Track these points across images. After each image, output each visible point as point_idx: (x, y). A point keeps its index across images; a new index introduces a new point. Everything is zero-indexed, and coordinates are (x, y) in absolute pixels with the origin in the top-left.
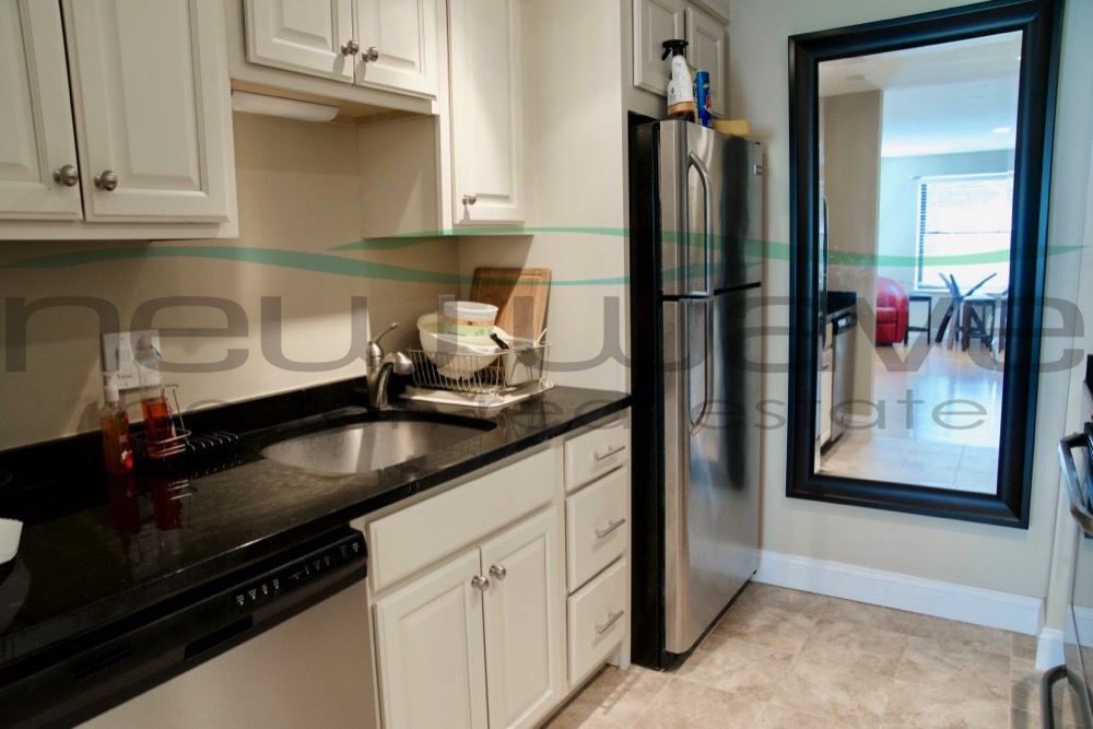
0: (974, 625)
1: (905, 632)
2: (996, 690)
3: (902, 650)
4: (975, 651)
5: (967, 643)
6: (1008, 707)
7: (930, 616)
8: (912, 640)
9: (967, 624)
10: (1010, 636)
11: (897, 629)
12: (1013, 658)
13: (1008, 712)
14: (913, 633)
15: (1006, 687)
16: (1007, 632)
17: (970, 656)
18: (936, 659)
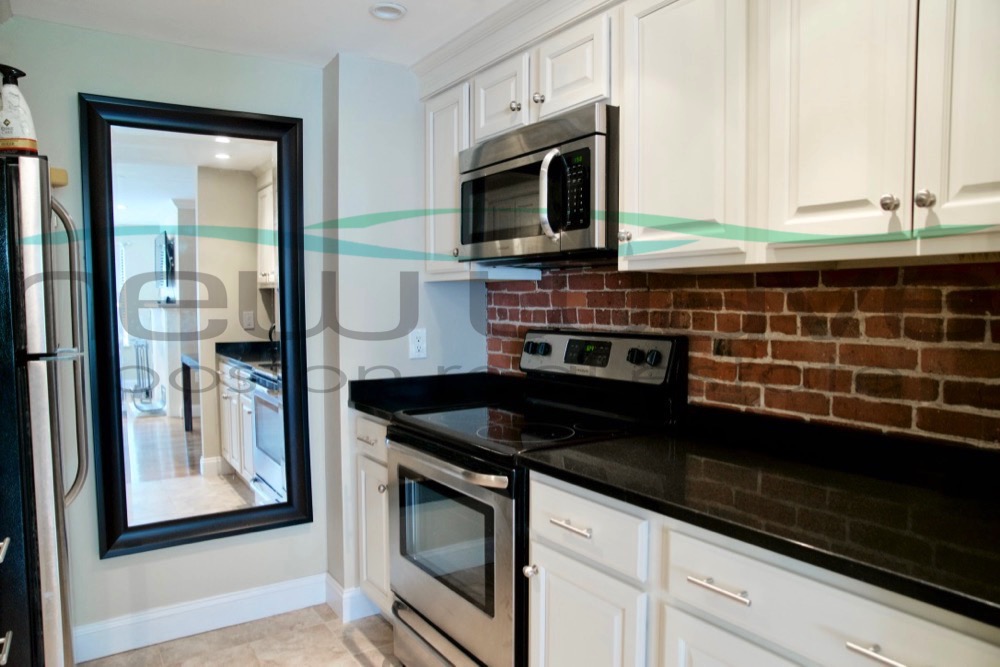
0: (284, 614)
1: (243, 642)
2: (336, 649)
3: (253, 656)
4: (301, 631)
5: (291, 628)
6: (350, 656)
7: (251, 622)
8: (255, 645)
9: (279, 615)
10: (312, 610)
11: (236, 642)
12: (327, 623)
13: (354, 659)
14: (250, 640)
15: (340, 646)
16: (308, 608)
17: (301, 636)
18: (282, 650)
